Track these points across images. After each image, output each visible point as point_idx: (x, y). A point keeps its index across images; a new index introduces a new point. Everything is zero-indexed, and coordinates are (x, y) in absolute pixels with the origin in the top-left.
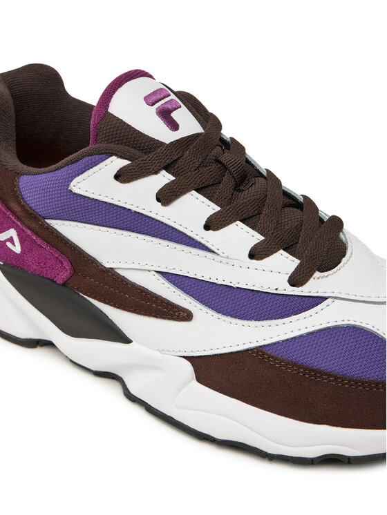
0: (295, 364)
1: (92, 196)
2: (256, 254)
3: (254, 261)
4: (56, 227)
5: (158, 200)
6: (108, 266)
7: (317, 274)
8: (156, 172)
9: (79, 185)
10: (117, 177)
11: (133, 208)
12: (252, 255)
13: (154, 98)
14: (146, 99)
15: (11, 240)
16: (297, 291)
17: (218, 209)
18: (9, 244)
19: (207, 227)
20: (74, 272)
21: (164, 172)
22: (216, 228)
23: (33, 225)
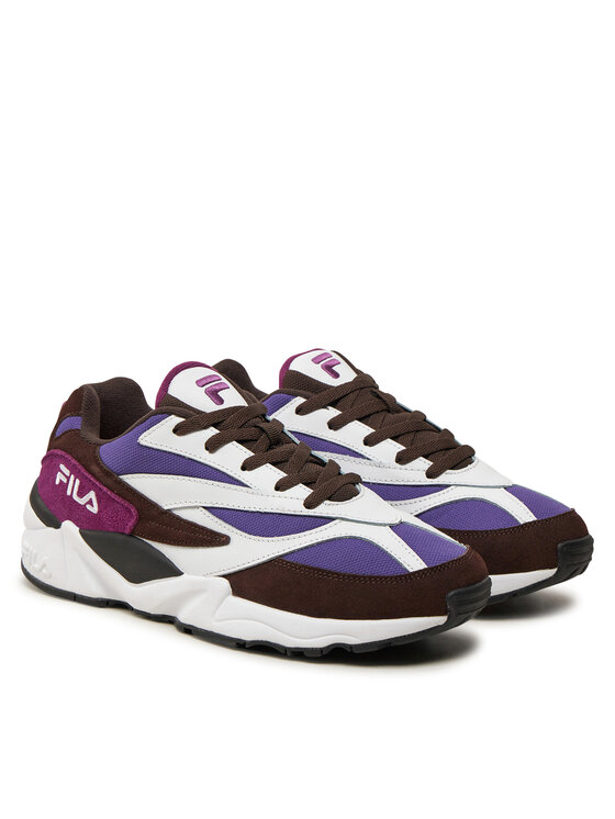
0: (306, 567)
1: (155, 447)
2: (280, 486)
3: (279, 492)
4: (127, 481)
5: (207, 449)
6: (166, 508)
7: (327, 502)
8: (206, 428)
9: (146, 439)
10: (175, 431)
11: (187, 455)
12: (278, 488)
13: (205, 382)
14: (197, 382)
15: (90, 502)
16: (311, 512)
17: (253, 454)
18: (88, 507)
19: (243, 468)
20: (140, 519)
21: (212, 428)
22: (251, 469)
23: (109, 482)
